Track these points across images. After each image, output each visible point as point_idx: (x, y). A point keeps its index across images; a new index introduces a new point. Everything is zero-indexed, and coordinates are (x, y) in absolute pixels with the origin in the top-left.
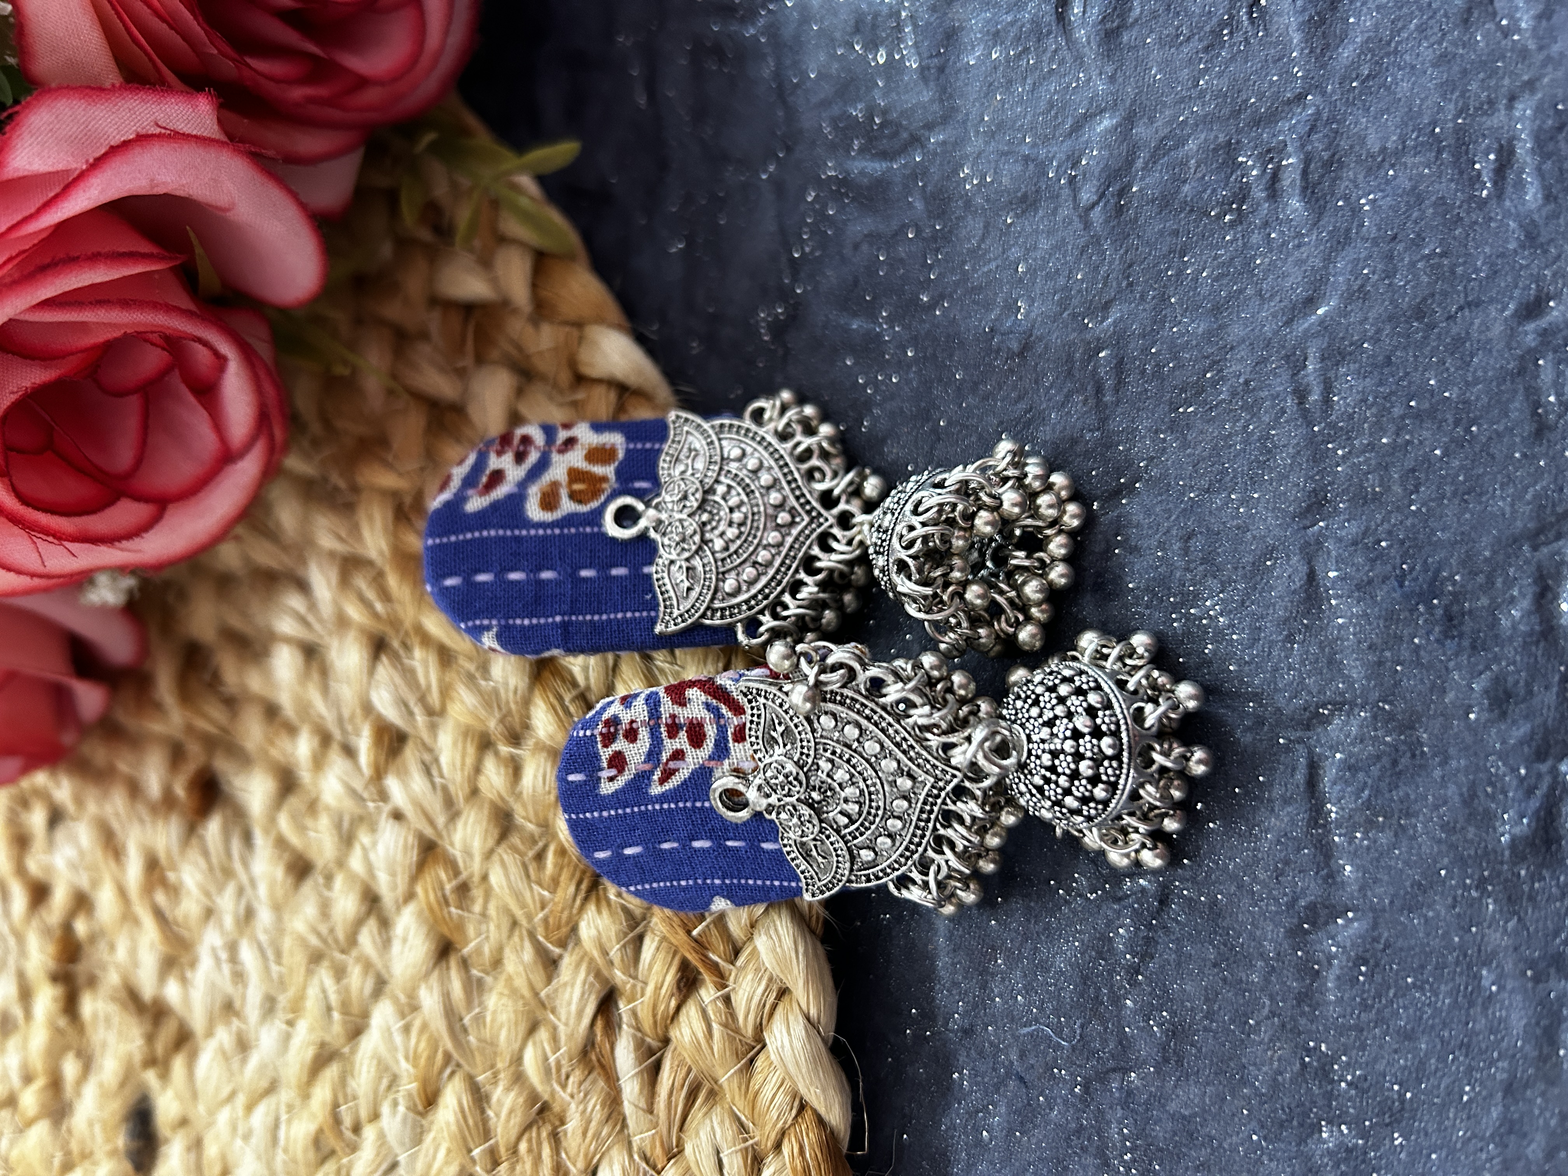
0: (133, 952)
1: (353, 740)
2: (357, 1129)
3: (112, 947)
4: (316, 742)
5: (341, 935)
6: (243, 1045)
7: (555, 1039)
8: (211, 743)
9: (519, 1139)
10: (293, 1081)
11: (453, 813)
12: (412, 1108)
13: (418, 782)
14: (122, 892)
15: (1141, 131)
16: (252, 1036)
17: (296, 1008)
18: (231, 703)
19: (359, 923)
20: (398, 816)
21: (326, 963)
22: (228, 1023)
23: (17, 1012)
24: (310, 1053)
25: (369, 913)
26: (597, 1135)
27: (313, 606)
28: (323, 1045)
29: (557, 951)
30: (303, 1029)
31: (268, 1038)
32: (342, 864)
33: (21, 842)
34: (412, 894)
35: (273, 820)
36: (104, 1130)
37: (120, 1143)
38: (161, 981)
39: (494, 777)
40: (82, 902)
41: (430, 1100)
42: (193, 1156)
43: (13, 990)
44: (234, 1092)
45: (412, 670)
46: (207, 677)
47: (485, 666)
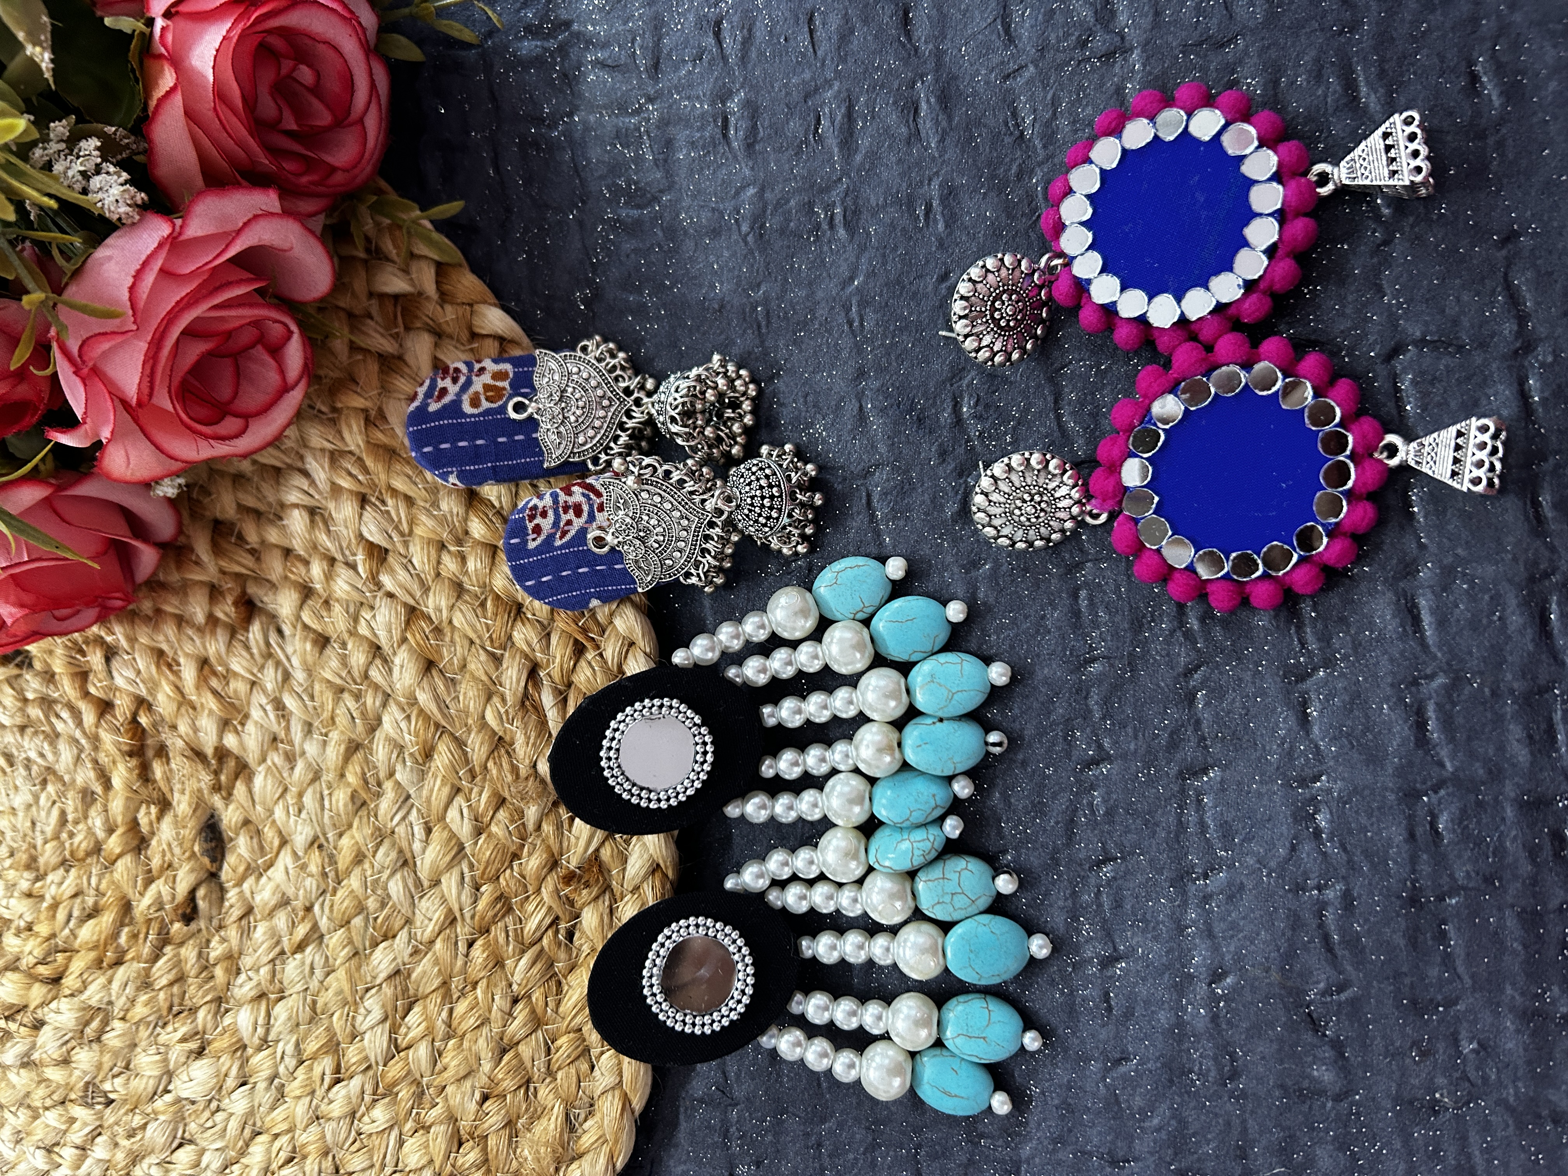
0: (194, 724)
2: (379, 785)
3: (174, 727)
4: (325, 565)
5: (356, 675)
6: (290, 759)
7: (504, 700)
9: (488, 759)
10: (332, 768)
11: (426, 589)
12: (416, 762)
13: (402, 575)
14: (179, 689)
15: (768, 195)
16: (297, 749)
17: (329, 723)
19: (369, 664)
20: (390, 595)
21: (347, 693)
22: (277, 749)
23: (99, 789)
24: (343, 747)
25: (374, 657)
26: (534, 744)
27: (313, 483)
28: (351, 741)
29: (499, 652)
30: (334, 736)
31: (311, 748)
32: (353, 633)
33: (82, 676)
34: (404, 640)
35: (298, 618)
36: (181, 845)
37: (196, 848)
38: (220, 737)
39: (450, 565)
40: (141, 703)
41: (428, 754)
42: (255, 840)
43: (92, 774)
44: (286, 790)
45: (388, 513)
46: (233, 539)
47: (436, 503)
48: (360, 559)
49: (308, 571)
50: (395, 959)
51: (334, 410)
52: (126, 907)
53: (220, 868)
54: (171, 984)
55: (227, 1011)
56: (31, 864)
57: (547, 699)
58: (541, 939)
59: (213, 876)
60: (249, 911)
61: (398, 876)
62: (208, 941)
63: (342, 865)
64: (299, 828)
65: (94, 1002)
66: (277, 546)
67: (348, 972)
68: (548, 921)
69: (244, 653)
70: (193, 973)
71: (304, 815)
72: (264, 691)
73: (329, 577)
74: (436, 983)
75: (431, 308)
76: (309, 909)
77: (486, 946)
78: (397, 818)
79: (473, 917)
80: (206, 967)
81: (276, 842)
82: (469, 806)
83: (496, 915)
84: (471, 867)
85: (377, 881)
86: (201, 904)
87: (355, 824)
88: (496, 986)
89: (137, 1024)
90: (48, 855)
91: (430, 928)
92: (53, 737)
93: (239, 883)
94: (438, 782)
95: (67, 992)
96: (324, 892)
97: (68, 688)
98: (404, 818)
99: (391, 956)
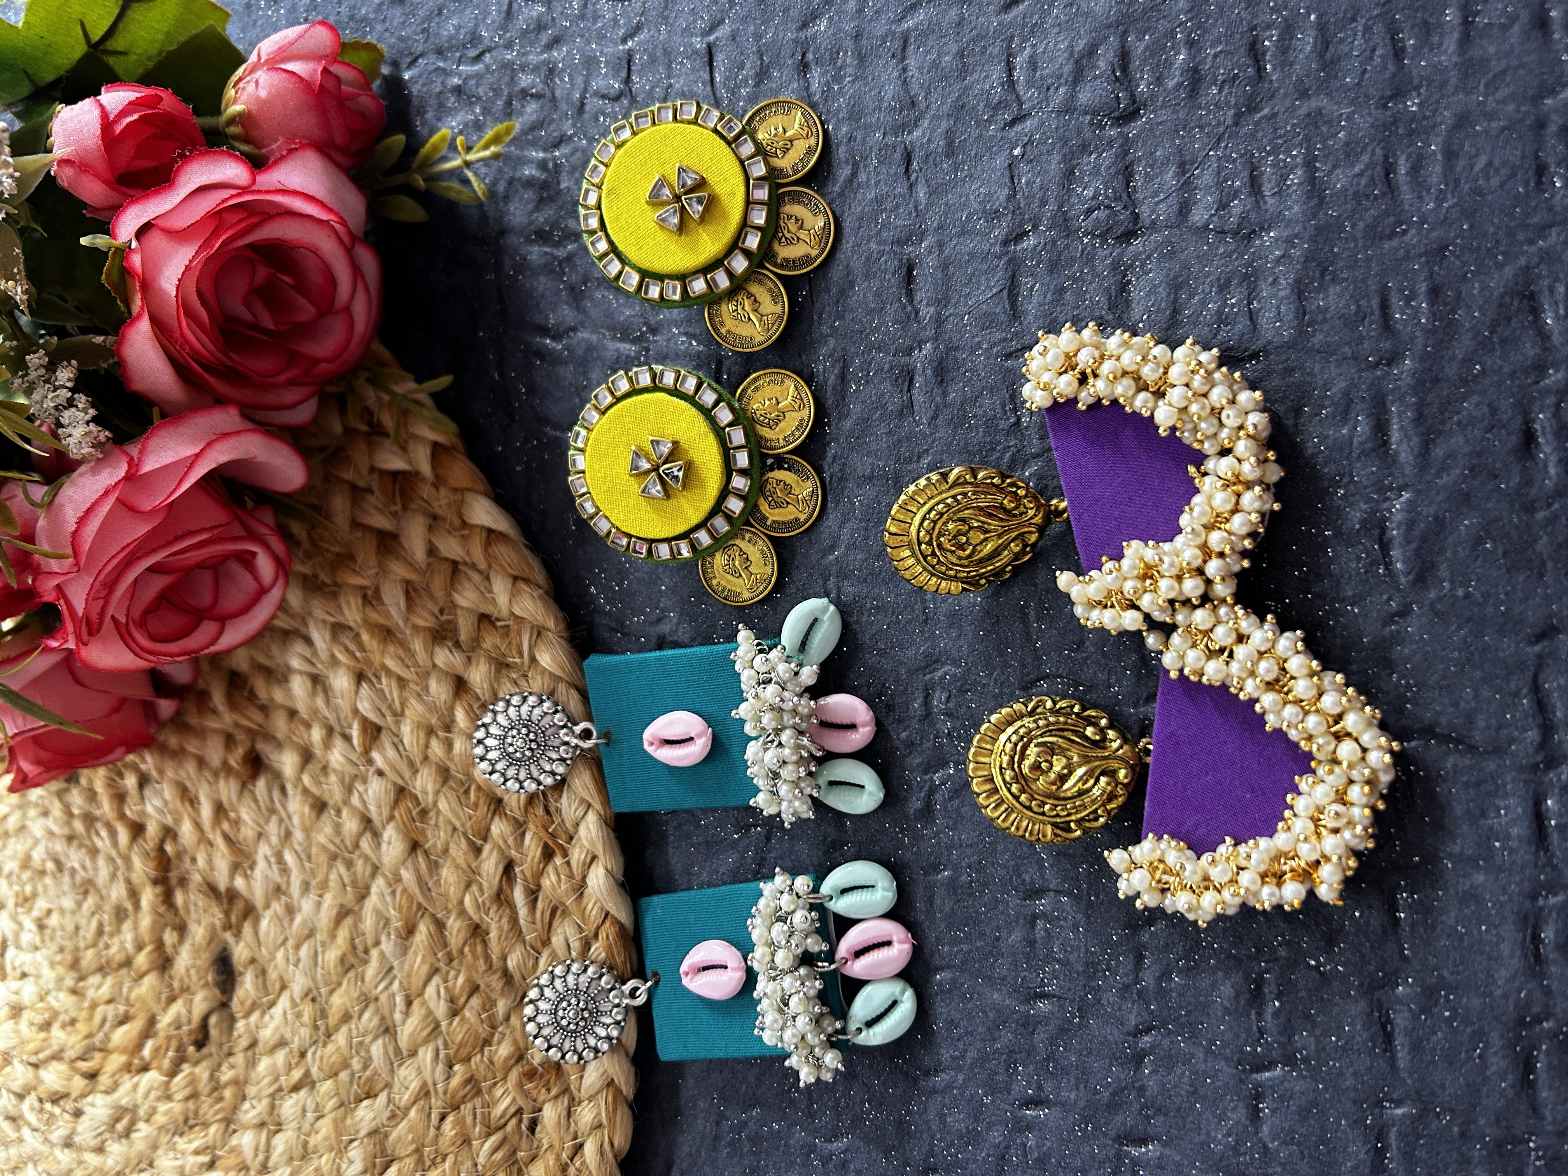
0: (210, 861)
1: (347, 731)
2: (366, 951)
3: (194, 860)
4: (324, 732)
5: (349, 844)
6: (291, 911)
7: (481, 889)
8: (253, 734)
9: (464, 946)
10: (325, 928)
11: (414, 771)
12: (399, 936)
13: (391, 753)
14: (198, 826)
16: (296, 904)
17: (324, 886)
18: (264, 709)
19: (360, 835)
20: (380, 773)
21: (339, 860)
22: (279, 899)
23: (129, 906)
24: (334, 912)
25: (365, 830)
26: (506, 938)
27: (315, 653)
28: (342, 906)
29: (479, 842)
30: (328, 898)
31: (307, 905)
32: (346, 802)
33: (120, 798)
34: (391, 818)
35: (299, 779)
36: (198, 972)
37: (210, 978)
38: (232, 878)
39: (436, 748)
40: (169, 833)
41: (410, 930)
42: (260, 980)
43: (124, 892)
44: (286, 940)
45: (382, 691)
46: (246, 694)
47: (426, 689)
48: (355, 733)
49: (310, 736)
50: (374, 1119)
51: (336, 584)
52: (152, 1022)
53: (230, 999)
54: (187, 1099)
55: (235, 1131)
56: (75, 965)
57: (519, 896)
58: (505, 1125)
59: (224, 1005)
60: (254, 1044)
61: (380, 1041)
62: (219, 1065)
63: (332, 1021)
64: (297, 977)
65: (124, 1102)
66: (284, 707)
67: (335, 1121)
68: (512, 1110)
69: (253, 805)
70: (206, 1091)
71: (301, 966)
72: (269, 843)
73: (327, 744)
74: (413, 1147)
75: (426, 491)
76: (303, 1055)
77: (455, 1124)
78: (381, 986)
79: (445, 1093)
80: (216, 1087)
81: (278, 986)
82: (446, 988)
83: (465, 1096)
84: (446, 1046)
85: (361, 1043)
86: (214, 1032)
87: (345, 982)
88: (462, 1163)
89: (160, 1128)
90: (89, 958)
91: (406, 1097)
92: (94, 852)
93: (247, 1015)
94: (419, 959)
95: (102, 1088)
96: (316, 1042)
97: (106, 808)
98: (387, 988)
99: (372, 1115)
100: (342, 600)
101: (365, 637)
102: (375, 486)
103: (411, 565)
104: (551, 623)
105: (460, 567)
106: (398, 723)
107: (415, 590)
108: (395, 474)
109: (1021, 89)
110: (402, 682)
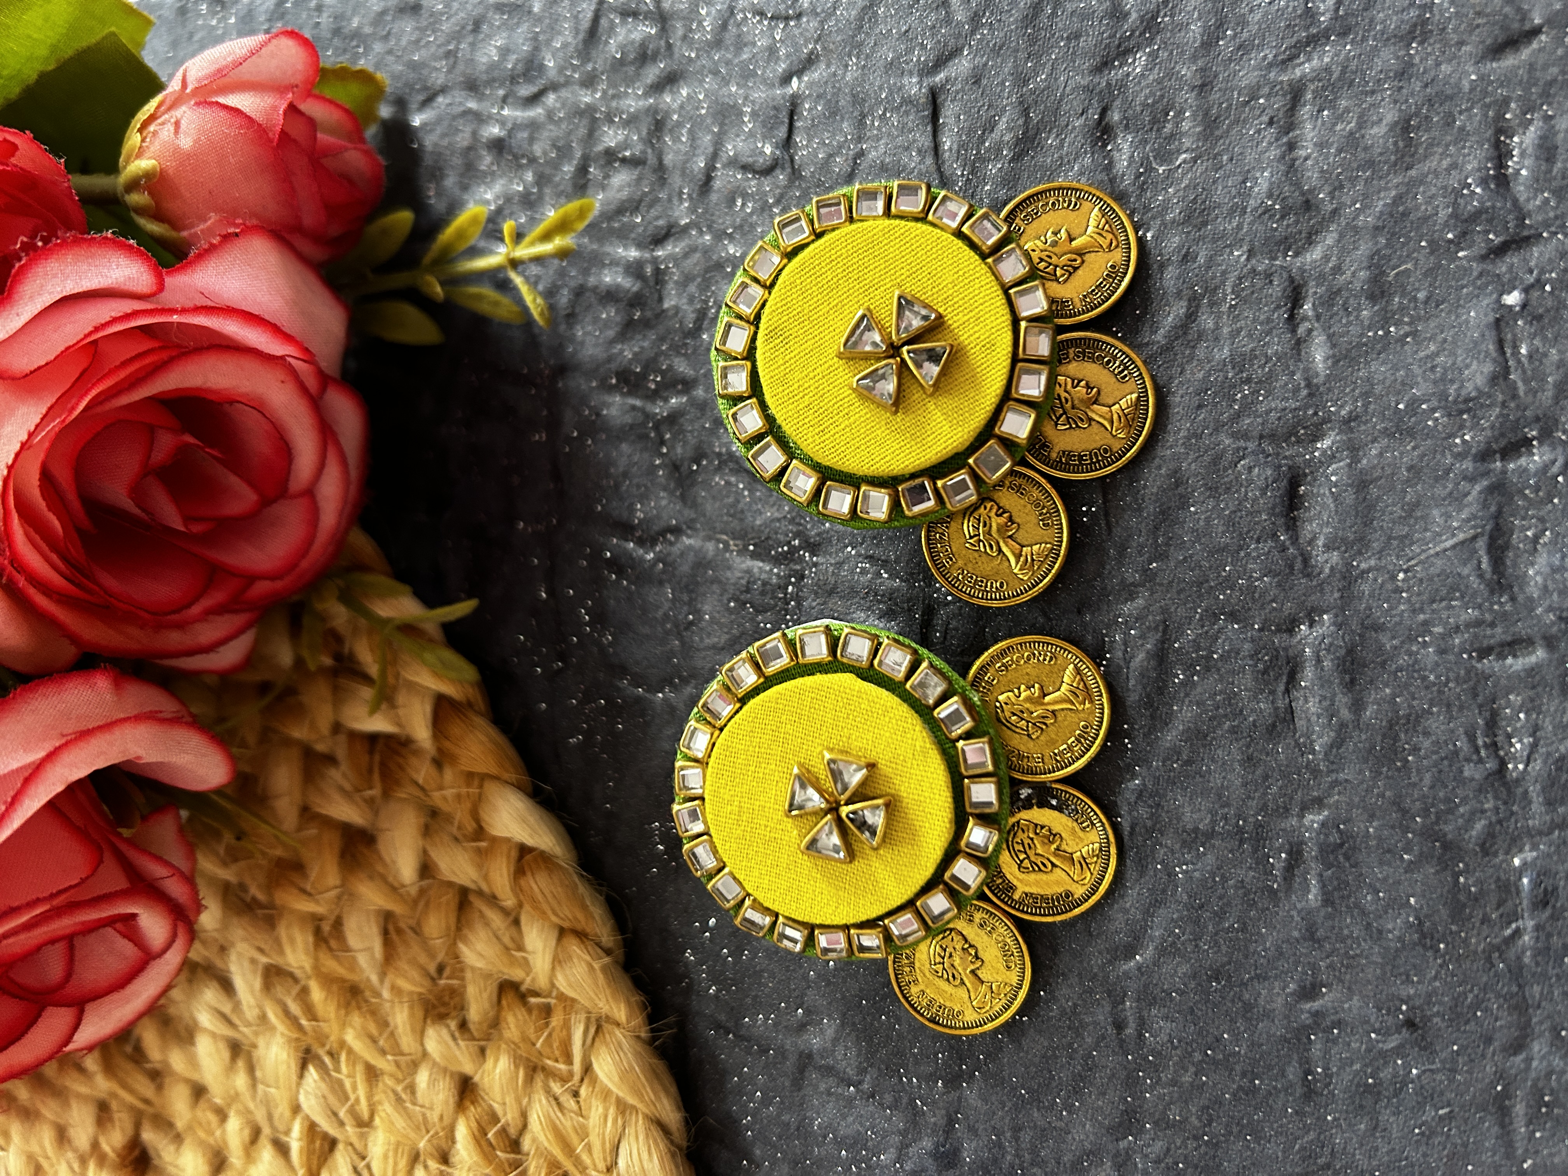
1: (283, 1137)
4: (246, 1130)
8: (137, 1116)
18: (157, 1076)
27: (236, 1006)
45: (340, 1083)
46: (129, 1049)
47: (412, 1089)
48: (295, 1143)
49: (224, 1132)
51: (271, 906)
66: (186, 1080)
73: (250, 1152)
75: (422, 771)
100: (282, 931)
101: (317, 994)
102: (341, 753)
103: (394, 889)
104: (621, 1013)
105: (472, 898)
106: (363, 1137)
107: (399, 931)
108: (373, 739)
109: (1520, 190)
110: (372, 1074)
